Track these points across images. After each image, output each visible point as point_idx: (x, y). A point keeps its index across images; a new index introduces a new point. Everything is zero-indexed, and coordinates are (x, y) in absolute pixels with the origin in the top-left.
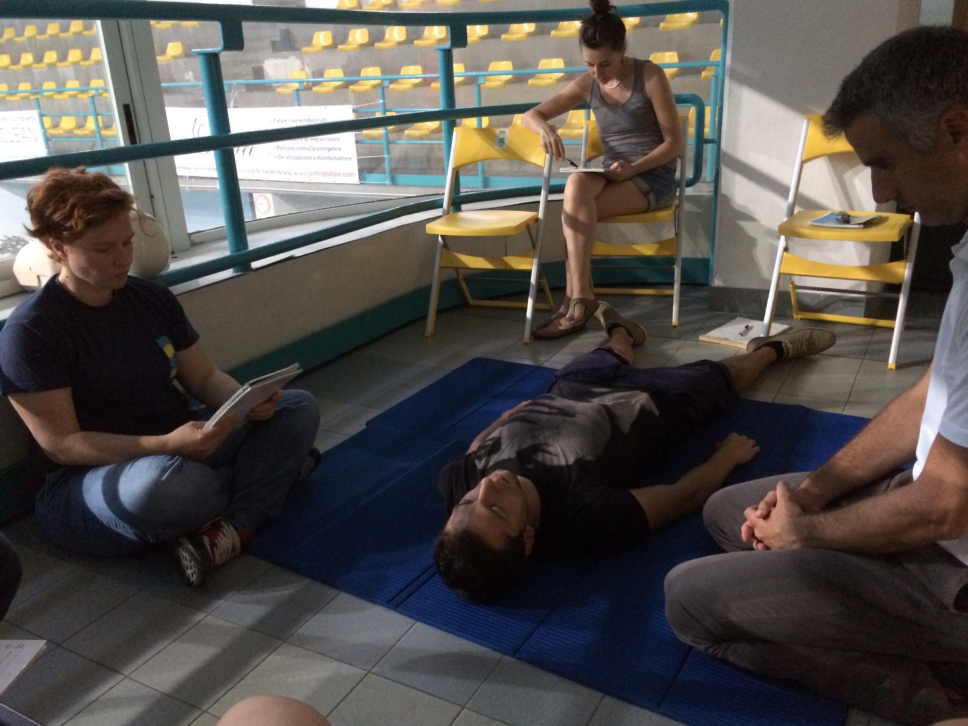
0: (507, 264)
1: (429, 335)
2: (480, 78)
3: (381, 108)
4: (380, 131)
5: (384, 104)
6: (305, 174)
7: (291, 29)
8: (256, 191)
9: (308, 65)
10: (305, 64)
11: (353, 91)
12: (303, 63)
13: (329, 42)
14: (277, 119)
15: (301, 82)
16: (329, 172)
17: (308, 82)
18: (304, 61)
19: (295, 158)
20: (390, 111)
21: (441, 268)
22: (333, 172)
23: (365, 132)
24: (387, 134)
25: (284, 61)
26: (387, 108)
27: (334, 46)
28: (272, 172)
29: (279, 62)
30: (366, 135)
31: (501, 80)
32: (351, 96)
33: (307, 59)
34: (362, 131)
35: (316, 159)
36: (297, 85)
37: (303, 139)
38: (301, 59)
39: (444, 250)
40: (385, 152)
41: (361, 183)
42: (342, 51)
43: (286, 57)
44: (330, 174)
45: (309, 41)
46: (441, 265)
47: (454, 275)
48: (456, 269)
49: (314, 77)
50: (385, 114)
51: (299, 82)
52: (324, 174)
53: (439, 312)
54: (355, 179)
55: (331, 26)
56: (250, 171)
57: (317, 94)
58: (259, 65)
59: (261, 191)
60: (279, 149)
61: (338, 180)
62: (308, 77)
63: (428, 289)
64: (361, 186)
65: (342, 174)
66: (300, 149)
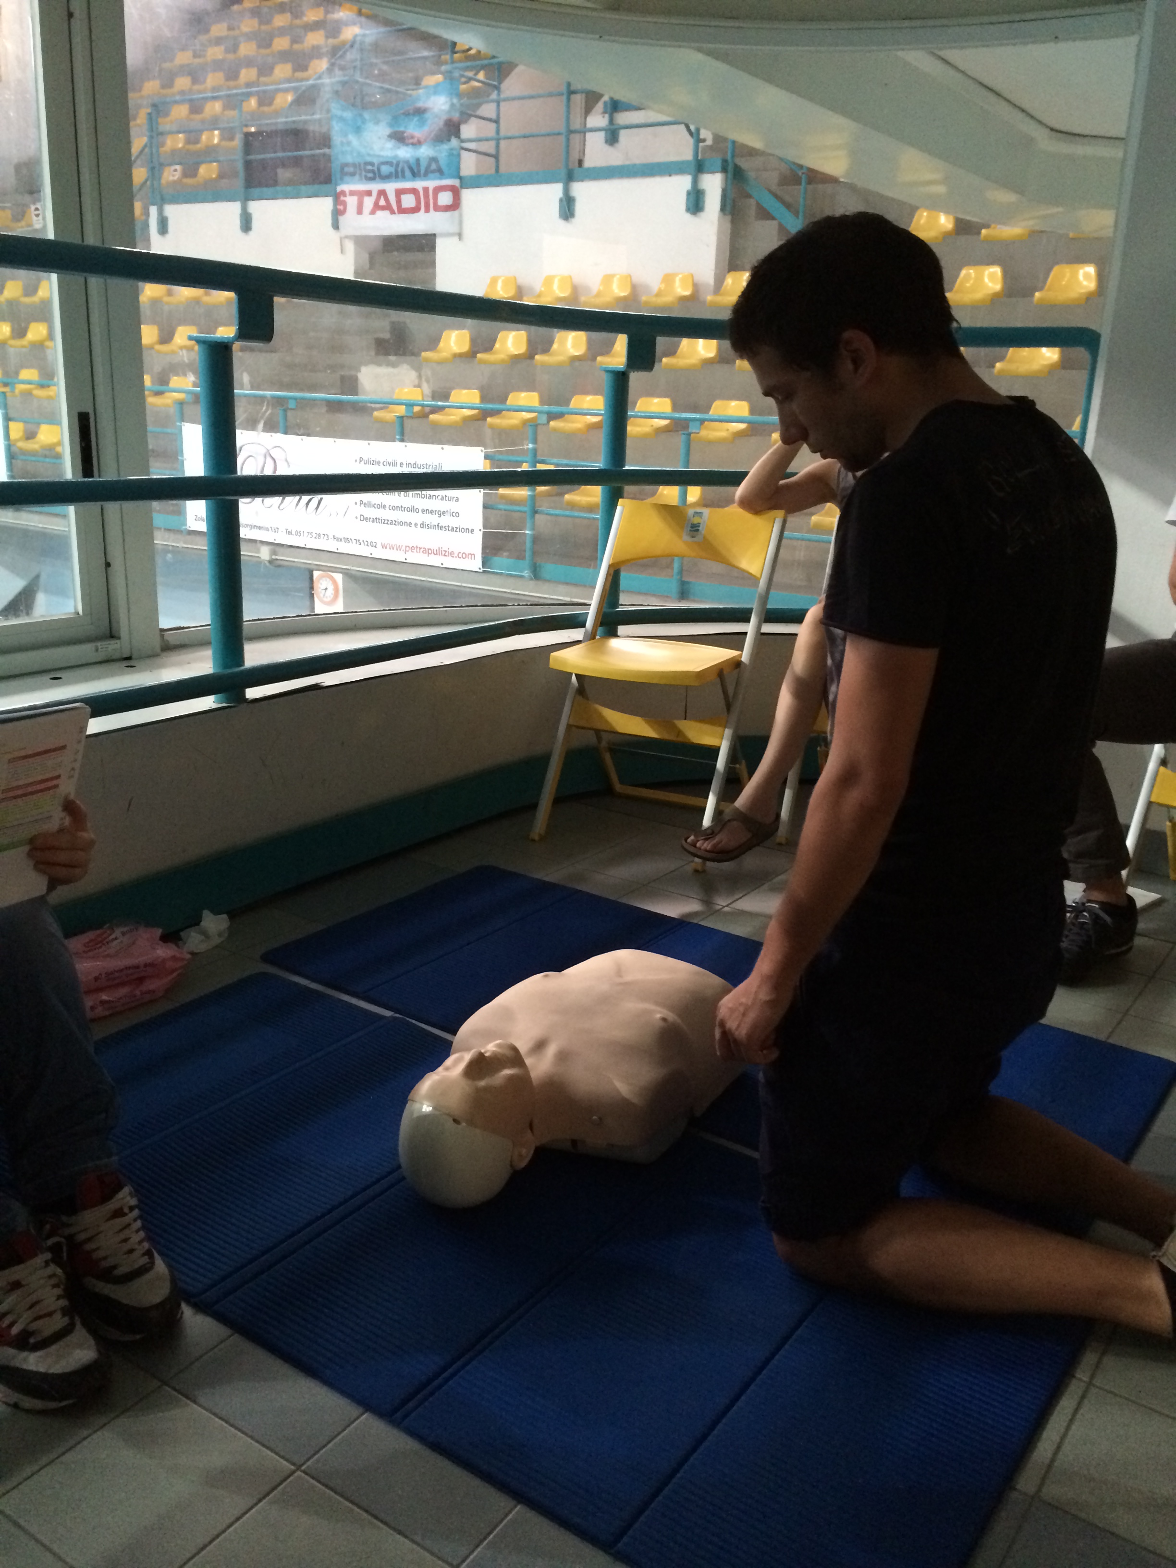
0: (679, 733)
1: (537, 838)
2: (691, 424)
3: (529, 458)
4: (521, 492)
5: (535, 451)
6: (399, 548)
7: (408, 321)
8: (319, 568)
9: (428, 381)
10: (423, 379)
11: (492, 427)
12: (420, 377)
13: (465, 347)
14: (365, 458)
15: (410, 405)
16: (436, 548)
17: (423, 406)
18: (423, 373)
19: (386, 522)
20: (543, 462)
21: (569, 727)
22: (443, 549)
23: (502, 491)
24: (533, 498)
25: (390, 370)
26: (539, 458)
27: (471, 355)
28: (347, 540)
29: (383, 371)
30: (503, 497)
31: (728, 430)
32: (488, 432)
33: (427, 372)
34: (498, 490)
35: (419, 526)
36: (401, 410)
37: (402, 493)
38: (418, 369)
39: (579, 698)
40: (528, 525)
41: (484, 572)
42: (482, 362)
43: (394, 365)
44: (438, 552)
45: (433, 343)
46: (571, 722)
47: (592, 739)
48: (598, 732)
49: (434, 398)
50: (535, 467)
51: (406, 405)
52: (428, 552)
53: (557, 801)
54: (476, 564)
55: (469, 322)
56: (314, 535)
57: (435, 426)
58: (353, 373)
59: (326, 569)
60: (362, 505)
61: (449, 563)
62: (425, 399)
63: (543, 761)
64: (485, 576)
65: (456, 554)
66: (394, 508)
